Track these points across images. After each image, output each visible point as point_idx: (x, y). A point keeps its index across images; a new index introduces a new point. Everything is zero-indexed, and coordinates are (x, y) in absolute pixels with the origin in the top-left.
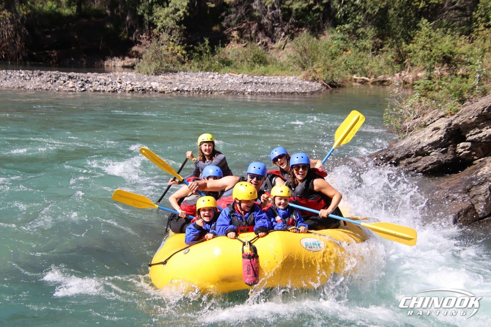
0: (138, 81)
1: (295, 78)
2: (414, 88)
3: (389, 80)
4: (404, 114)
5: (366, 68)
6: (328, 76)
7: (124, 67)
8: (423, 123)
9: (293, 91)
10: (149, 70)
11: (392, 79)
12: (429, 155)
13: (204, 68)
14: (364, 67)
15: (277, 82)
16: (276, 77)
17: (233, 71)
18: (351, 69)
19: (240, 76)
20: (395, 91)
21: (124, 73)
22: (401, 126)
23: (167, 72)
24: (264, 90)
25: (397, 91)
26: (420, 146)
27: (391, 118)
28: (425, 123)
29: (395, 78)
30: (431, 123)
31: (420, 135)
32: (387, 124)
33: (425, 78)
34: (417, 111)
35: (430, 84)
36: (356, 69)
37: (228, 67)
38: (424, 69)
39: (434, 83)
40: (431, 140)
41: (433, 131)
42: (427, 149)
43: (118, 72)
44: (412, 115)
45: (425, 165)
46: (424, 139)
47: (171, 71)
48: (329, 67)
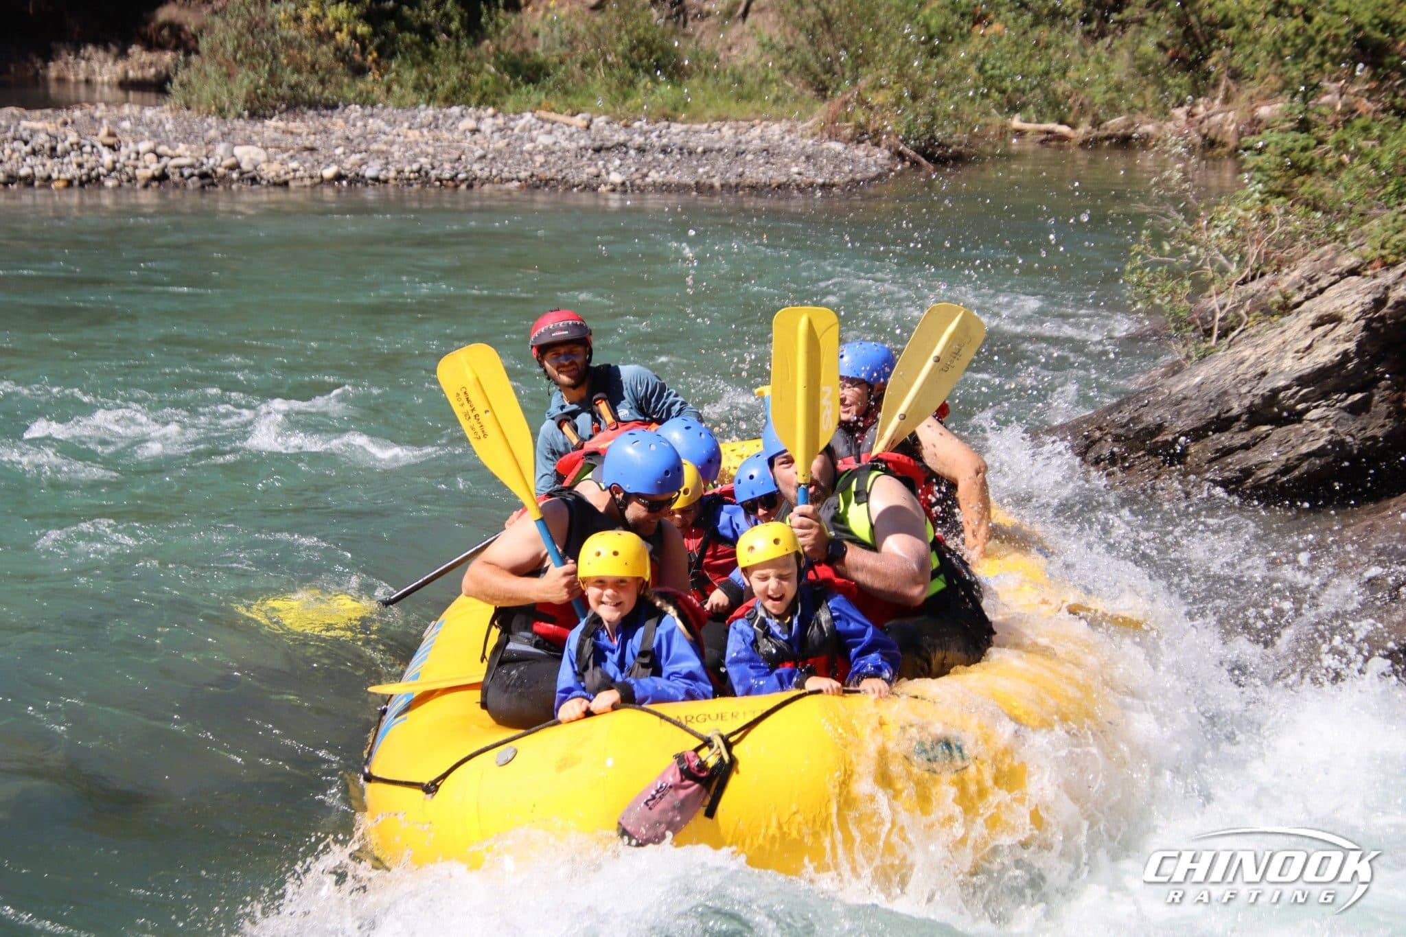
0: (185, 140)
1: (789, 131)
2: (1243, 162)
3: (1148, 134)
4: (1204, 263)
5: (1061, 87)
6: (915, 119)
7: (126, 85)
8: (1278, 298)
9: (785, 180)
10: (225, 98)
11: (1160, 128)
12: (1300, 421)
13: (441, 91)
14: (1054, 86)
15: (723, 144)
16: (715, 125)
17: (553, 104)
18: (1003, 92)
19: (579, 121)
20: (1169, 179)
21: (126, 109)
22: (1190, 311)
23: (297, 105)
24: (674, 177)
25: (1179, 176)
26: (1264, 387)
27: (1154, 280)
28: (1286, 298)
29: (1170, 125)
30: (1307, 298)
31: (1264, 344)
32: (1139, 306)
33: (1288, 125)
34: (1252, 251)
35: (1305, 149)
36: (1023, 92)
37: (531, 87)
38: (1281, 91)
39: (1320, 142)
40: (1307, 365)
41: (1314, 327)
42: (1292, 396)
43: (102, 106)
44: (1233, 268)
45: (1283, 458)
46: (1280, 358)
47: (313, 104)
48: (920, 85)
